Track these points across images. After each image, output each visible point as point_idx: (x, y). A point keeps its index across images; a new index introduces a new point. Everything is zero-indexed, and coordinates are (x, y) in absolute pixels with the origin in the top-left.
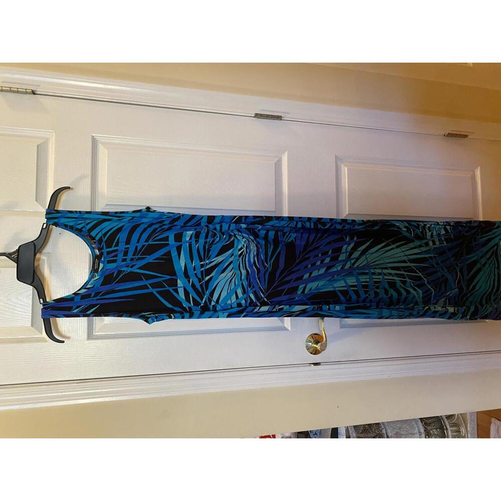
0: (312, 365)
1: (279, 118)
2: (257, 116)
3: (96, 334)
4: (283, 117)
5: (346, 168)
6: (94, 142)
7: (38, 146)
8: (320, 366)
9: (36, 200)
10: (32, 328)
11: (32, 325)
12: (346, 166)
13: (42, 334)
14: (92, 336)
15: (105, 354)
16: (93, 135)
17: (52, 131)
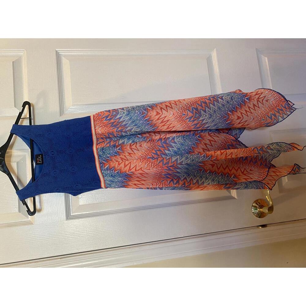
0: (261, 227)
3: (74, 214)
5: (266, 58)
6: (58, 55)
7: (13, 62)
8: (267, 227)
9: (15, 106)
10: (19, 213)
14: (70, 216)
15: (82, 231)
16: (57, 50)
17: (24, 50)
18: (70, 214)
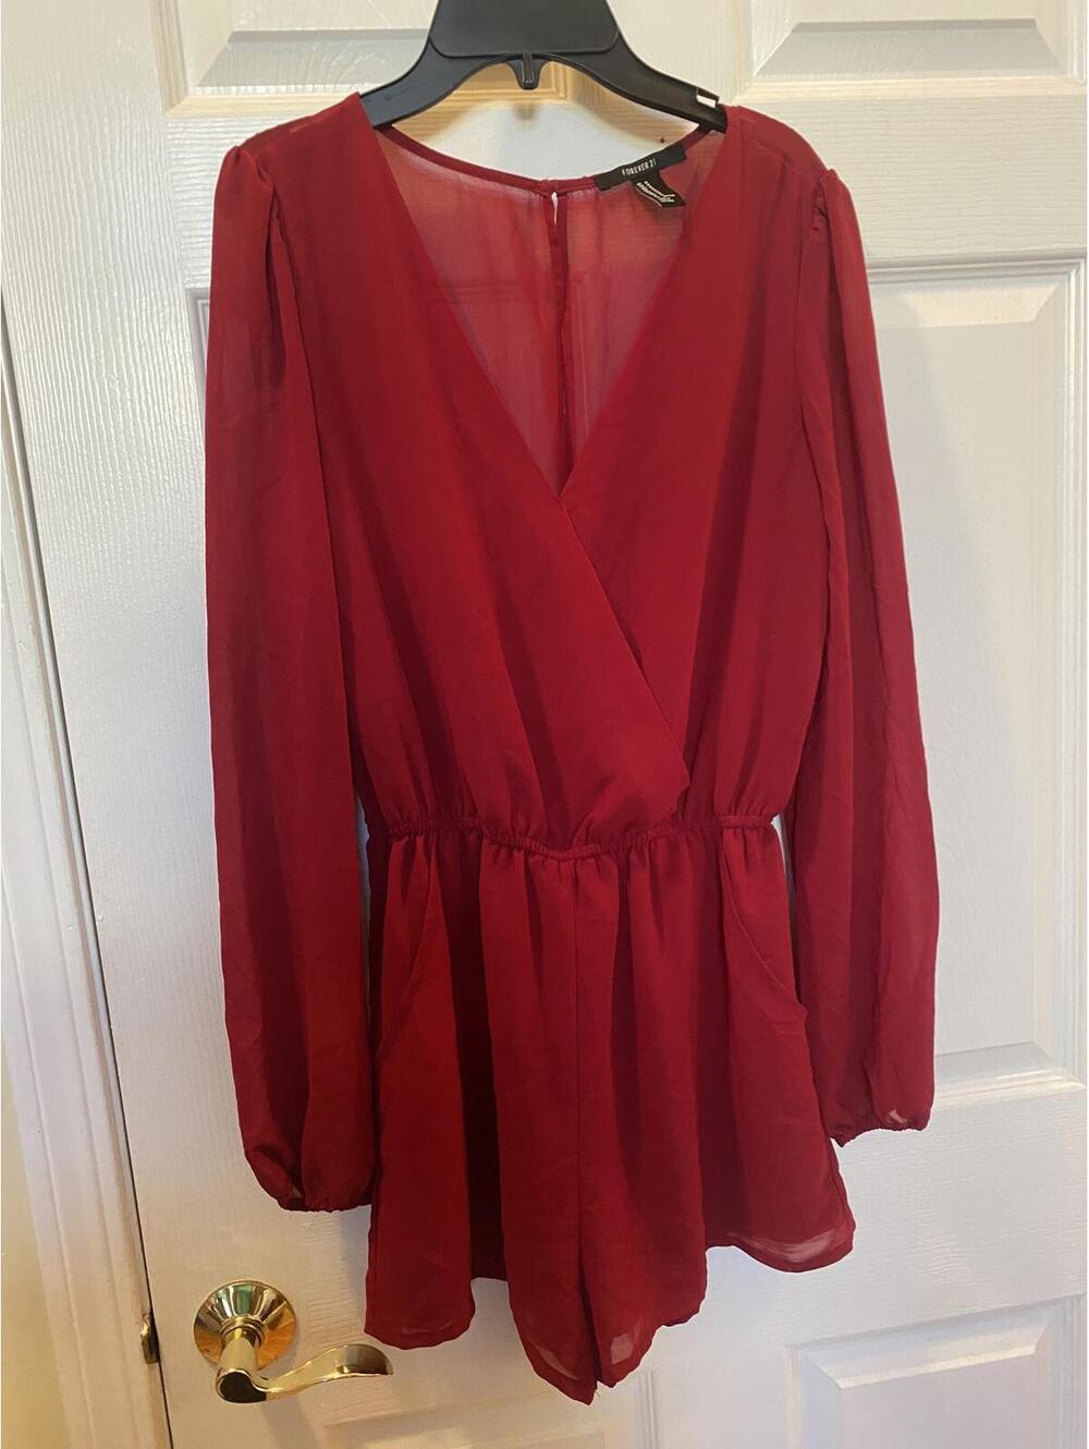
0: (145, 1331)
5: (1030, 1350)
6: (1058, 263)
7: (1030, 24)
8: (146, 1366)
9: (800, 28)
10: (227, 35)
11: (238, 37)
12: (1037, 1349)
13: (202, 84)
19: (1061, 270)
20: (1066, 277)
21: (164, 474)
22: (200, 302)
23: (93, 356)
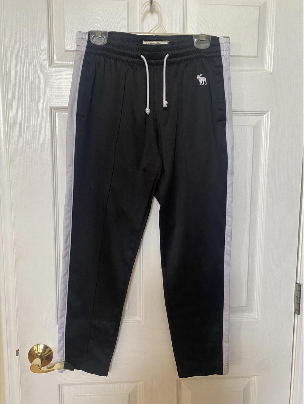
1: (298, 311)
2: (299, 287)
3: (57, 116)
4: (298, 316)
10: (64, 50)
14: (54, 111)
15: (35, 125)
16: (269, 112)
17: (272, 71)
18: (57, 112)
19: (263, 115)
20: (263, 116)
21: (40, 148)
22: (52, 109)
23: (27, 120)
